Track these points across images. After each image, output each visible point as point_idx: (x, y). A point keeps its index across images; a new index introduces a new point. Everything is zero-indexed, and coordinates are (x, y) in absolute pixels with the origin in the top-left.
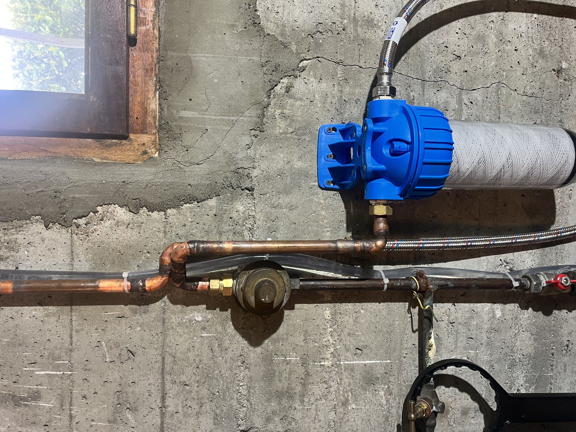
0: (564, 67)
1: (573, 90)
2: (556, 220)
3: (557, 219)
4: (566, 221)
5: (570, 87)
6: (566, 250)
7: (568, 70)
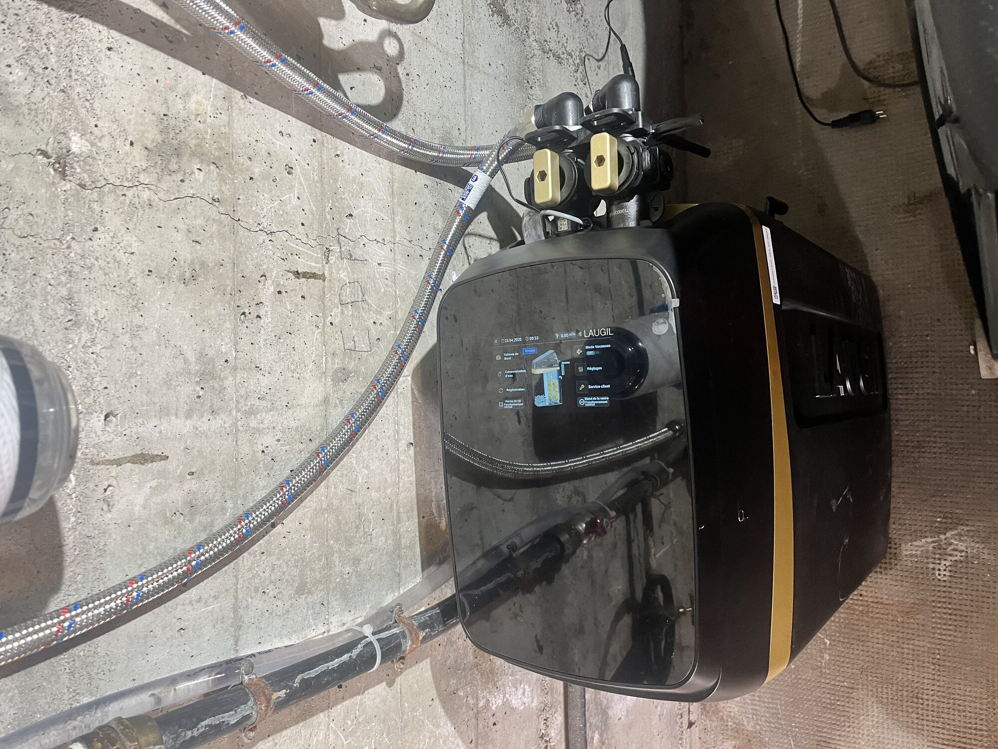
0: (75, 148)
1: (105, 214)
2: (66, 577)
3: (68, 574)
4: (97, 574)
5: (95, 206)
6: (102, 653)
7: (90, 161)
